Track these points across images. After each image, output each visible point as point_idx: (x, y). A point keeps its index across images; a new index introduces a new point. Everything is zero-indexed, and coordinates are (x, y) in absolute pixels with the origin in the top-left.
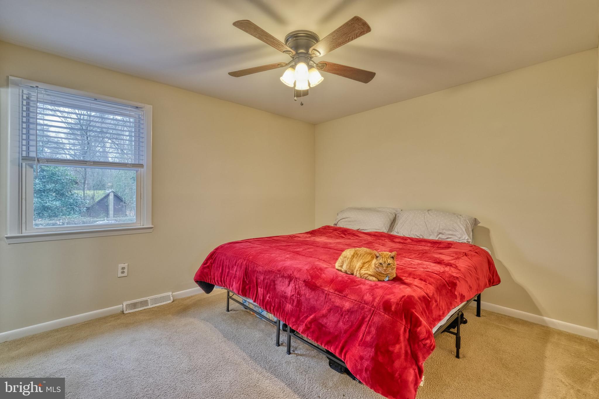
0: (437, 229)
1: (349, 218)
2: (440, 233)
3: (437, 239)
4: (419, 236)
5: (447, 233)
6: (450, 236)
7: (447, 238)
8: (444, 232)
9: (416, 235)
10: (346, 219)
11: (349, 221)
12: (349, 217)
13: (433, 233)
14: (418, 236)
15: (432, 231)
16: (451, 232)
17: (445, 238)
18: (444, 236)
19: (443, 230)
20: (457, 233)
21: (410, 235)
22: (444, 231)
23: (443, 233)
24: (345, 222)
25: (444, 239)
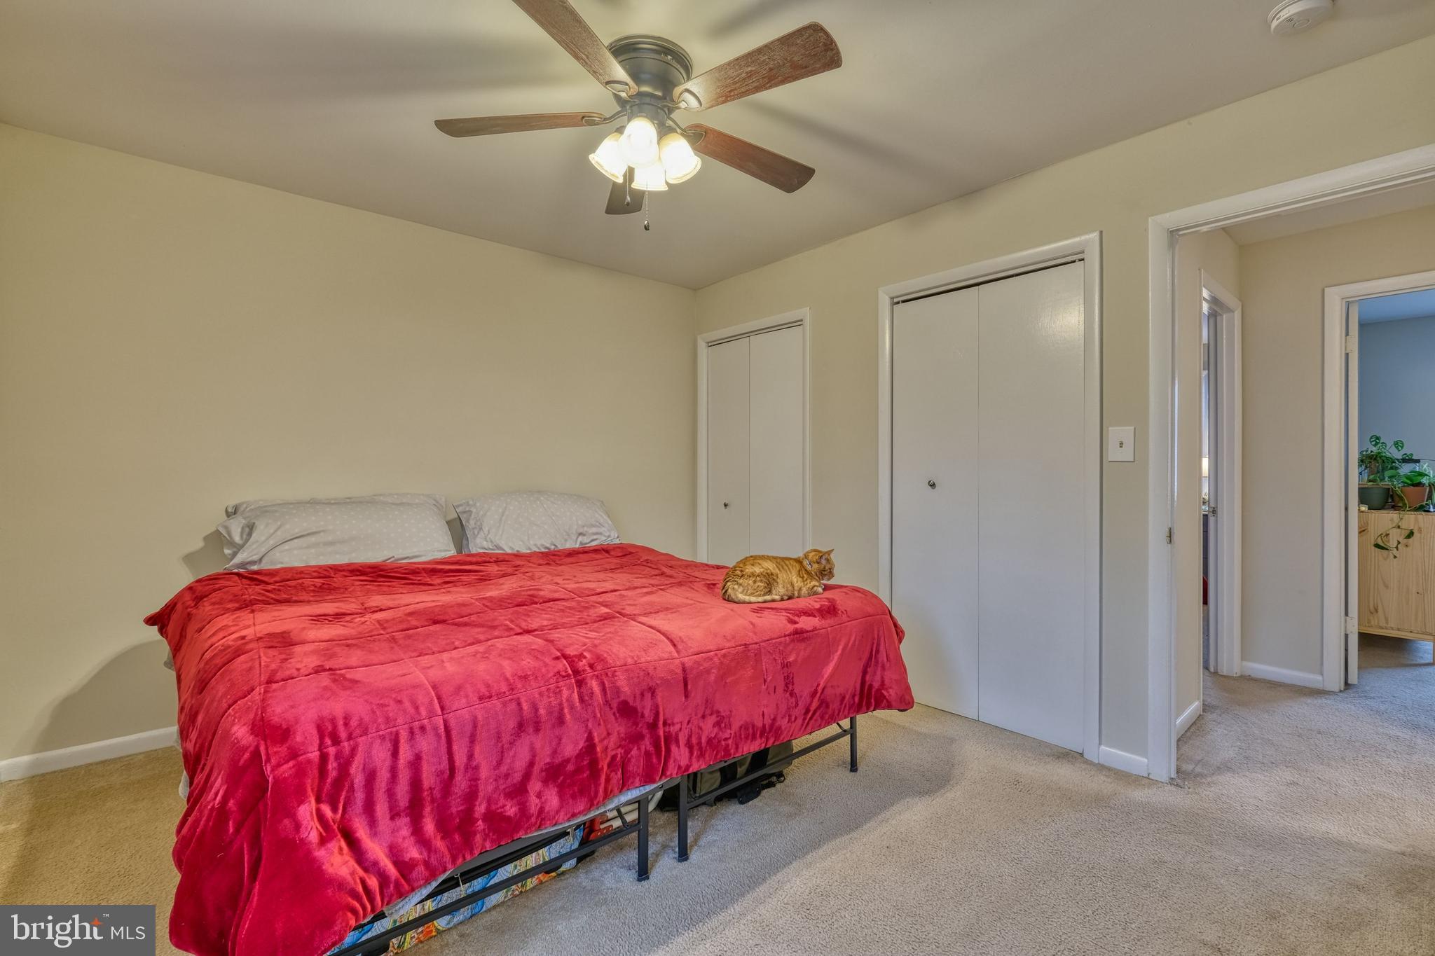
0: (576, 527)
1: (322, 534)
2: (580, 534)
3: (577, 546)
4: (548, 545)
5: (591, 532)
6: (595, 537)
7: (592, 541)
8: (586, 532)
9: (542, 545)
10: (313, 539)
11: (331, 543)
12: (323, 531)
13: (569, 535)
14: (546, 548)
15: (566, 532)
16: (594, 530)
17: (588, 541)
18: (585, 537)
19: (583, 526)
20: (603, 529)
21: (530, 549)
22: (585, 529)
23: (584, 532)
24: (308, 547)
25: (586, 544)
